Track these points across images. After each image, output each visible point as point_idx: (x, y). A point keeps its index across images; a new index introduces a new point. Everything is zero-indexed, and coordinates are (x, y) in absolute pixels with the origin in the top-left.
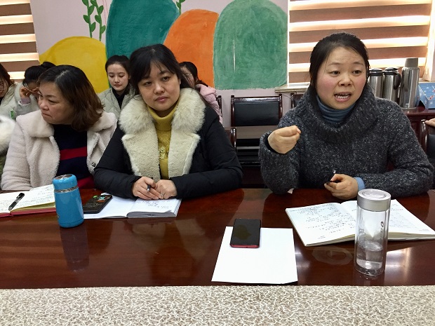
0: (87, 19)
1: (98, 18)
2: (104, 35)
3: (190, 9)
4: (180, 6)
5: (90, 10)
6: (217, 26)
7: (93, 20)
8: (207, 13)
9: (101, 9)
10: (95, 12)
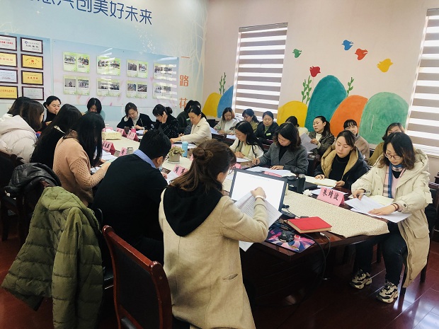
0: (303, 93)
1: (308, 94)
2: (309, 102)
3: (353, 94)
4: (348, 92)
5: (305, 89)
6: (366, 106)
7: (305, 94)
8: (362, 98)
9: (310, 90)
10: (307, 91)
